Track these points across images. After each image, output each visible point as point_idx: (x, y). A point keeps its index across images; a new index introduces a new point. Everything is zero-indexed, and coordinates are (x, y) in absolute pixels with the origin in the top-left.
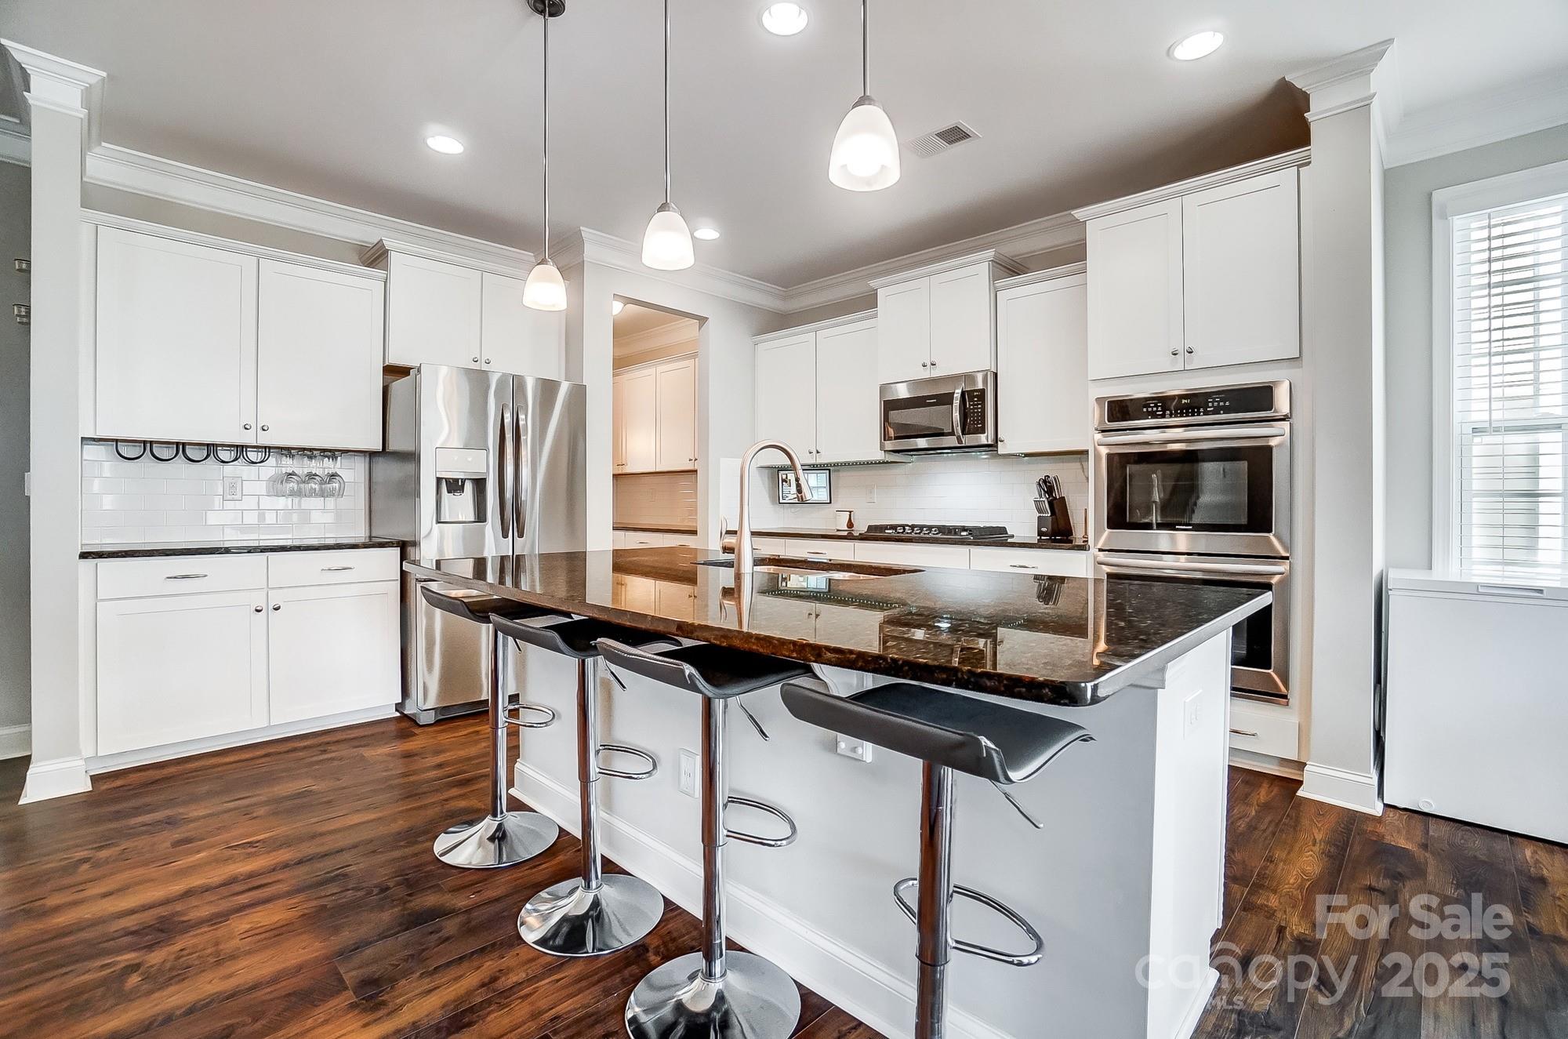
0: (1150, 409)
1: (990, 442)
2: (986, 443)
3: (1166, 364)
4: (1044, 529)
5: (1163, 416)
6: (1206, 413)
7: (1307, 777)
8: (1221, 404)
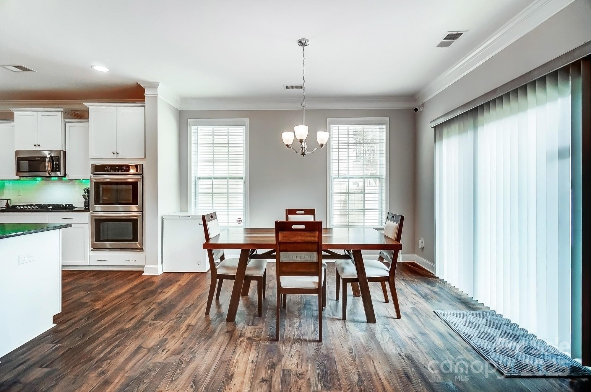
0: (107, 169)
1: (62, 175)
2: (60, 175)
3: (112, 156)
4: (86, 205)
5: (110, 171)
6: (122, 171)
7: (145, 270)
8: (126, 169)
